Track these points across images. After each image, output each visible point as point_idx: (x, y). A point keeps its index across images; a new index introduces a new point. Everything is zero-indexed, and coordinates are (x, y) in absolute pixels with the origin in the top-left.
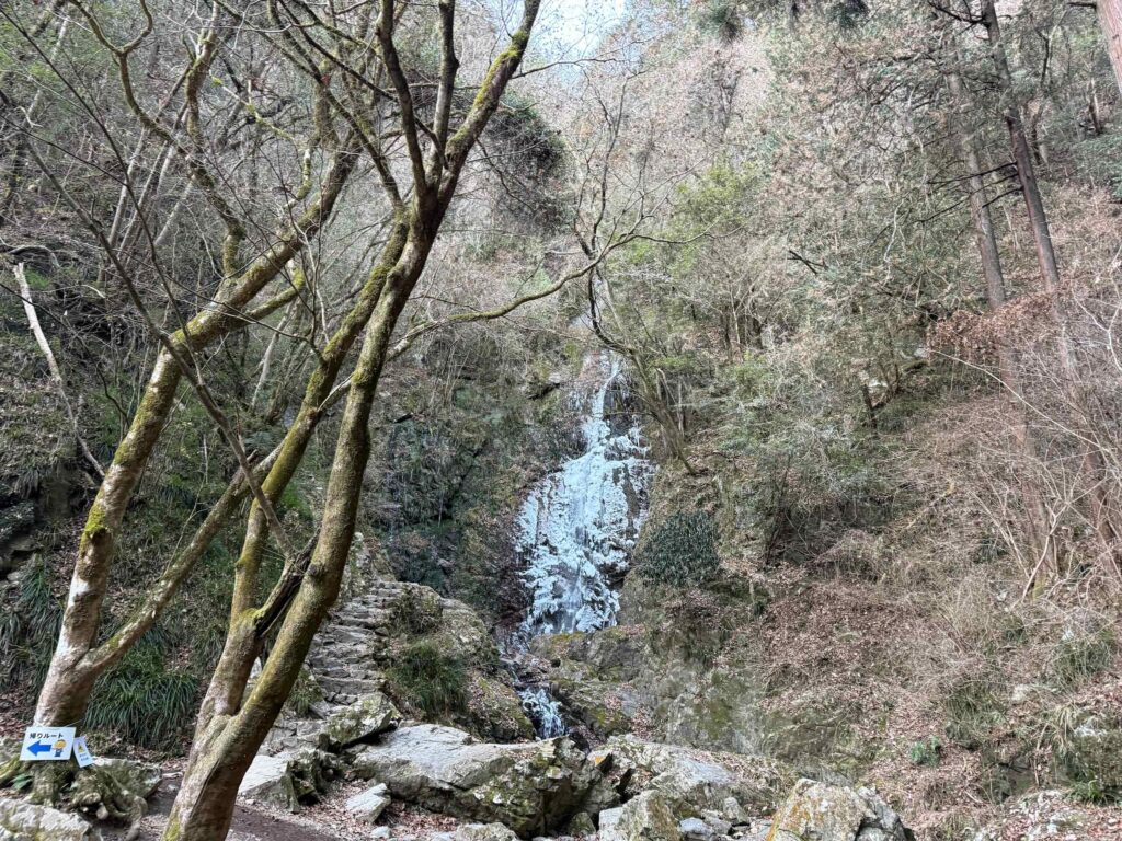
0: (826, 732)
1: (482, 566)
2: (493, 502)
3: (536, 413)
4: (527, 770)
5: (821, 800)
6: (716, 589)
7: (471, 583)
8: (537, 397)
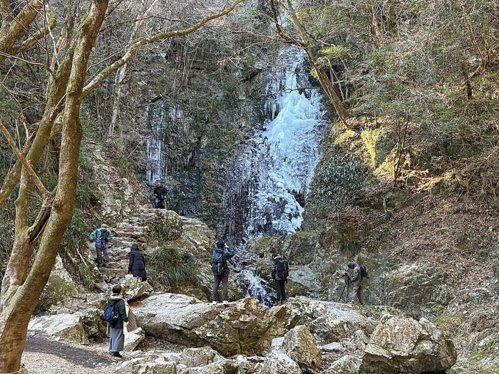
0: (424, 289)
3: (247, 92)
4: (228, 318)
5: (395, 326)
6: (361, 205)
8: (247, 79)
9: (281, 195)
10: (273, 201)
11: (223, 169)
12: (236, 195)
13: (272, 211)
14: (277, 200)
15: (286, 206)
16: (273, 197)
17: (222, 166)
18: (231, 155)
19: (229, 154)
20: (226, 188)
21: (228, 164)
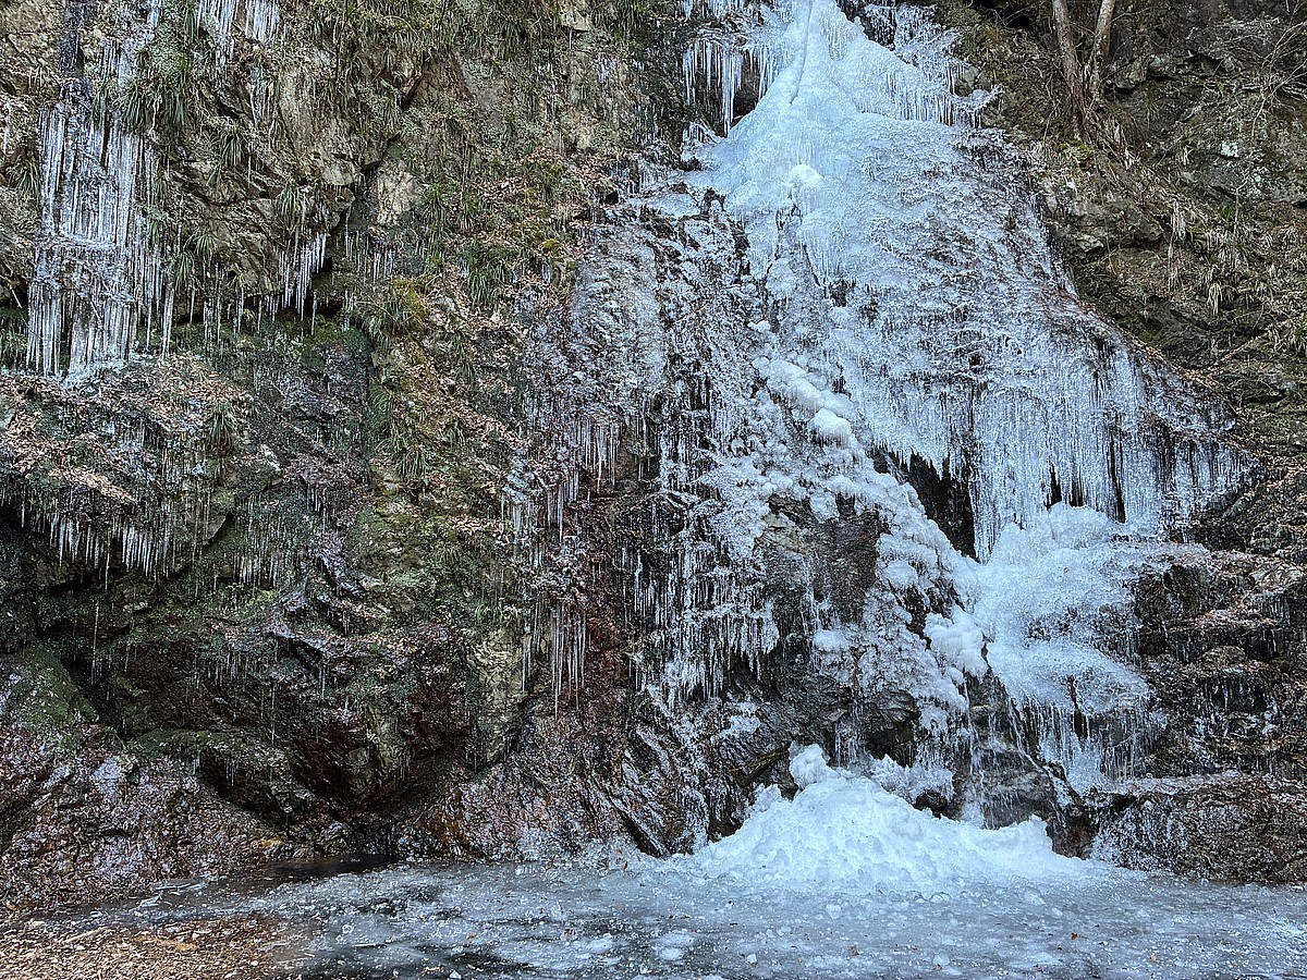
1: (464, 481)
2: (481, 258)
7: (427, 545)
9: (842, 482)
10: (801, 512)
11: (505, 335)
12: (586, 478)
14: (823, 507)
15: (885, 543)
16: (800, 493)
17: (493, 318)
18: (540, 264)
19: (533, 259)
20: (525, 433)
21: (530, 307)
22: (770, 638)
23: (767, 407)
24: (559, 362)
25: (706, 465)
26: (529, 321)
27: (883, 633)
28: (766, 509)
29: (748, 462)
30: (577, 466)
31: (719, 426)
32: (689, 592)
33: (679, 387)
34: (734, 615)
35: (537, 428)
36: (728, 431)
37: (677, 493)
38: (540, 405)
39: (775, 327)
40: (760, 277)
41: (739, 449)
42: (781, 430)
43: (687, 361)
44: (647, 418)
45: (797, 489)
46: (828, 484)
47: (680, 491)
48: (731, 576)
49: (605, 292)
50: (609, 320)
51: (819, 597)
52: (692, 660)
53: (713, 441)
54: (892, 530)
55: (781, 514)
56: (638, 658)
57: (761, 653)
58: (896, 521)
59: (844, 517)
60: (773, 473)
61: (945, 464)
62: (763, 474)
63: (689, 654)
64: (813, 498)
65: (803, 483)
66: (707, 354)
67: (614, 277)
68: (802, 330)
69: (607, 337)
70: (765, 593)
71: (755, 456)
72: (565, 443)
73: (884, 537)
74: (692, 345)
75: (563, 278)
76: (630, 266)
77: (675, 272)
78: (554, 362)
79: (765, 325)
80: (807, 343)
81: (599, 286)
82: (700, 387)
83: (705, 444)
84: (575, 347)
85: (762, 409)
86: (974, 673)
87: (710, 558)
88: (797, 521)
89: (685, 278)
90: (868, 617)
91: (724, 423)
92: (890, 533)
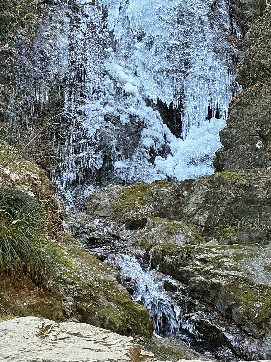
9: (132, 110)
11: (9, 53)
12: (37, 108)
13: (115, 142)
16: (116, 114)
17: (6, 46)
18: (24, 24)
19: (22, 22)
20: (15, 91)
21: (19, 42)
22: (99, 164)
23: (108, 81)
24: (29, 64)
25: (82, 103)
26: (19, 47)
27: (139, 162)
28: (103, 119)
29: (98, 102)
30: (34, 103)
31: (88, 89)
32: (72, 148)
33: (73, 74)
34: (87, 156)
35: (19, 89)
36: (91, 91)
37: (70, 113)
38: (21, 80)
39: (115, 50)
40: (110, 30)
41: (95, 97)
42: (112, 91)
43: (78, 63)
44: (60, 85)
45: (115, 112)
46: (127, 111)
47: (71, 112)
48: (87, 143)
49: (48, 36)
50: (49, 47)
51: (118, 150)
52: (71, 171)
53: (86, 94)
54: (148, 127)
55: (109, 121)
56: (54, 171)
57: (96, 169)
58: (150, 124)
59: (131, 123)
60: (107, 106)
61: (172, 103)
62: (104, 107)
63: (71, 169)
64: (121, 116)
65: (118, 110)
66: (86, 61)
67: (52, 30)
68: (123, 52)
69: (47, 54)
70: (99, 149)
71: (101, 100)
72: (29, 94)
73: (144, 130)
74: (80, 57)
75: (33, 30)
76: (59, 25)
77: (78, 27)
78: (27, 64)
79: (110, 49)
80: (125, 57)
81: (46, 34)
82: (82, 74)
83: (82, 95)
84: (35, 58)
85: (105, 82)
86: (169, 177)
87: (80, 136)
88: (114, 124)
89: (81, 30)
90: (134, 157)
91: (90, 87)
92: (147, 128)
